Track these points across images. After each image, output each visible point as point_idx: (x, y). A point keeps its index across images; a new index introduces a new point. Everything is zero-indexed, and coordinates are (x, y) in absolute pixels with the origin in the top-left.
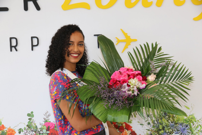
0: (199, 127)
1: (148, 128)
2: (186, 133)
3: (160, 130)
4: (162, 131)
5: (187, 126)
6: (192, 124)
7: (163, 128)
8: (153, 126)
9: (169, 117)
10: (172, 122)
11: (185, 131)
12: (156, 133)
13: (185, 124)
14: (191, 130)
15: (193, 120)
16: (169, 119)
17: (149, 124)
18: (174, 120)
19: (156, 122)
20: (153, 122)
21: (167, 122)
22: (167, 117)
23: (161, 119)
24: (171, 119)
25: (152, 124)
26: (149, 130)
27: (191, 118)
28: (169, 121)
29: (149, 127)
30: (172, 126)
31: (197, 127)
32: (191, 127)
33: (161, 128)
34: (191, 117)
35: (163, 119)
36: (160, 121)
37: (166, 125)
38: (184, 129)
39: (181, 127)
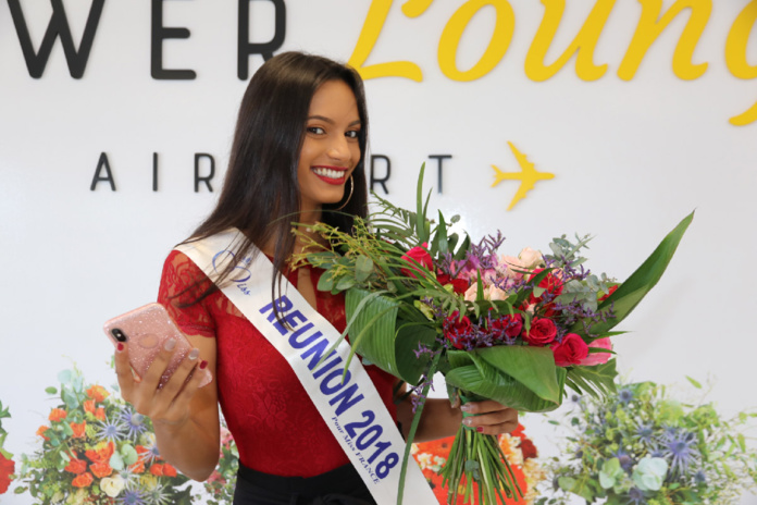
0: (728, 443)
1: (572, 435)
2: (686, 458)
3: (608, 442)
4: (614, 447)
5: (690, 438)
6: (705, 432)
7: (618, 438)
8: (588, 431)
9: (638, 407)
10: (645, 423)
11: (685, 451)
12: (596, 451)
13: (684, 430)
14: (701, 450)
15: (709, 421)
16: (637, 414)
17: (575, 421)
18: (651, 416)
19: (597, 419)
20: (589, 419)
21: (628, 421)
22: (631, 406)
23: (614, 411)
24: (643, 412)
25: (584, 424)
26: (574, 440)
27: (705, 415)
28: (637, 418)
29: (575, 431)
30: (646, 434)
31: (722, 442)
32: (702, 441)
33: (610, 438)
34: (704, 410)
35: (620, 412)
36: (609, 416)
37: (627, 431)
38: (681, 446)
39: (672, 438)
